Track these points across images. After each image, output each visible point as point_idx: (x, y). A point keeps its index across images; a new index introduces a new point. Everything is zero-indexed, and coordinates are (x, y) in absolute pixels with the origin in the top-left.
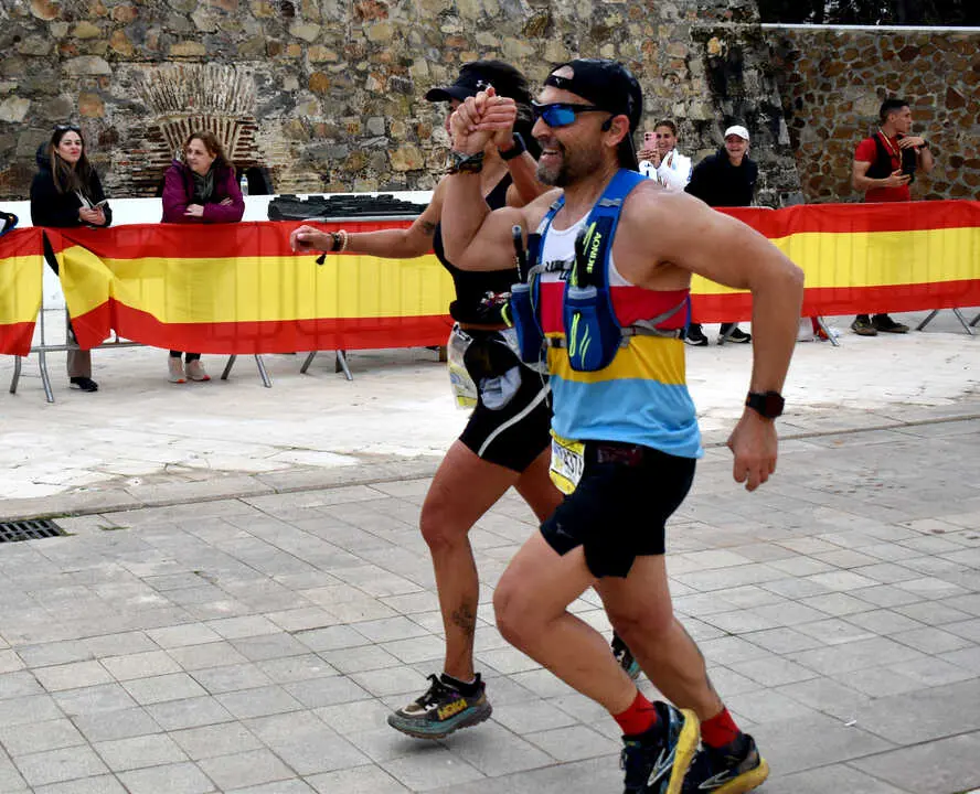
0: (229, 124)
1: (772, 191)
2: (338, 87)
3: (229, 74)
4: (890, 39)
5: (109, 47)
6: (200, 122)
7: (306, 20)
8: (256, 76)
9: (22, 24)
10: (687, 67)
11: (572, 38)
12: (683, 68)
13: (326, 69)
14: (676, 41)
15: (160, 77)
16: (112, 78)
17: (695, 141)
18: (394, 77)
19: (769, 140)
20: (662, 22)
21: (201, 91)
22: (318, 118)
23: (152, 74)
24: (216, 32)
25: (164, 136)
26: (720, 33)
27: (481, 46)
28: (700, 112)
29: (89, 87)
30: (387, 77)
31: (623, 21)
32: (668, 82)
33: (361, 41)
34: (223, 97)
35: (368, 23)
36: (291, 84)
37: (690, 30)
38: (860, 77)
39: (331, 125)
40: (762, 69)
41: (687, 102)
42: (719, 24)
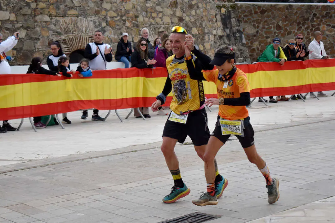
0: (87, 38)
1: (242, 59)
2: (118, 25)
3: (85, 21)
4: (256, 7)
5: (49, 12)
6: (78, 38)
7: (107, 2)
8: (94, 21)
9: (22, 3)
10: (216, 17)
11: (183, 8)
12: (215, 18)
13: (114, 19)
14: (212, 9)
15: (65, 22)
16: (51, 22)
17: (219, 42)
18: (133, 21)
19: (240, 42)
20: (207, 3)
21: (77, 27)
22: (112, 36)
23: (63, 21)
24: (80, 6)
25: (68, 43)
26: (224, 6)
27: (158, 11)
28: (220, 33)
29: (44, 26)
30: (131, 22)
31: (197, 2)
32: (211, 23)
33: (123, 9)
34: (84, 29)
35: (125, 3)
36: (104, 24)
37: (216, 5)
38: (247, 20)
39: (116, 38)
40: (237, 18)
41: (217, 30)
42: (224, 3)
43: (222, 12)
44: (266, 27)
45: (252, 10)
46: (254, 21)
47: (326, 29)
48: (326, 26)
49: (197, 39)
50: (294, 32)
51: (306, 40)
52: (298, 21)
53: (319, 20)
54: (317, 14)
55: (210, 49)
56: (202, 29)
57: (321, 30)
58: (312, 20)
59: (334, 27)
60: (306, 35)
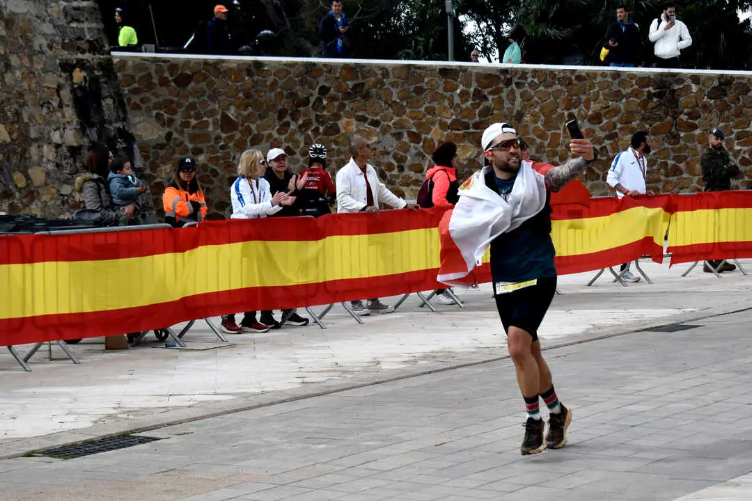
4: (165, 66)
10: (59, 96)
12: (56, 94)
14: (48, 71)
17: (71, 165)
20: (36, 53)
26: (81, 64)
28: (73, 139)
31: (6, 53)
32: (45, 110)
37: (58, 61)
38: (138, 102)
40: (116, 99)
41: (62, 129)
42: (80, 56)
43: (75, 80)
44: (193, 122)
45: (153, 74)
46: (157, 106)
47: (353, 128)
48: (354, 122)
49: (6, 155)
50: (270, 136)
51: (302, 159)
52: (280, 107)
53: (336, 104)
54: (329, 89)
55: (46, 184)
56: (19, 128)
57: (343, 131)
58: (316, 104)
59: (376, 123)
60: (302, 145)
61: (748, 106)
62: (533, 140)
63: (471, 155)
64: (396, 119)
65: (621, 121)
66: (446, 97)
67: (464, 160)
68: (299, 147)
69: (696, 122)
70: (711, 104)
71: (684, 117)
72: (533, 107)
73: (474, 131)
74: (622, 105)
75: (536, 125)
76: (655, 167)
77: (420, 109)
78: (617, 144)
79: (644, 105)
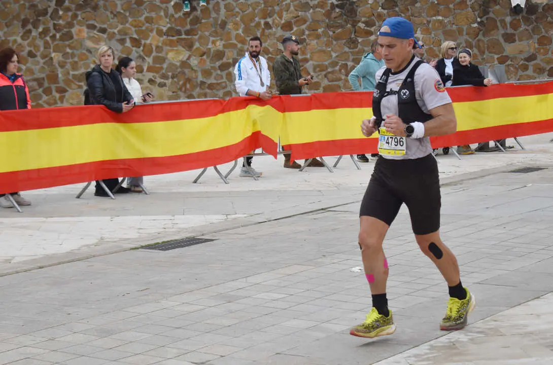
47: (85, 35)
48: (85, 29)
51: (42, 61)
52: (23, 17)
53: (70, 14)
54: (64, 2)
57: (75, 37)
58: (54, 14)
59: (103, 31)
60: (42, 49)
61: (416, 15)
62: (236, 45)
63: (183, 58)
64: (120, 27)
65: (309, 28)
66: (162, 8)
67: (177, 62)
68: (39, 51)
69: (372, 29)
70: (385, 14)
71: (362, 25)
72: (235, 17)
73: (186, 37)
74: (309, 14)
75: (238, 32)
76: (337, 68)
77: (140, 19)
78: (306, 49)
79: (328, 14)
